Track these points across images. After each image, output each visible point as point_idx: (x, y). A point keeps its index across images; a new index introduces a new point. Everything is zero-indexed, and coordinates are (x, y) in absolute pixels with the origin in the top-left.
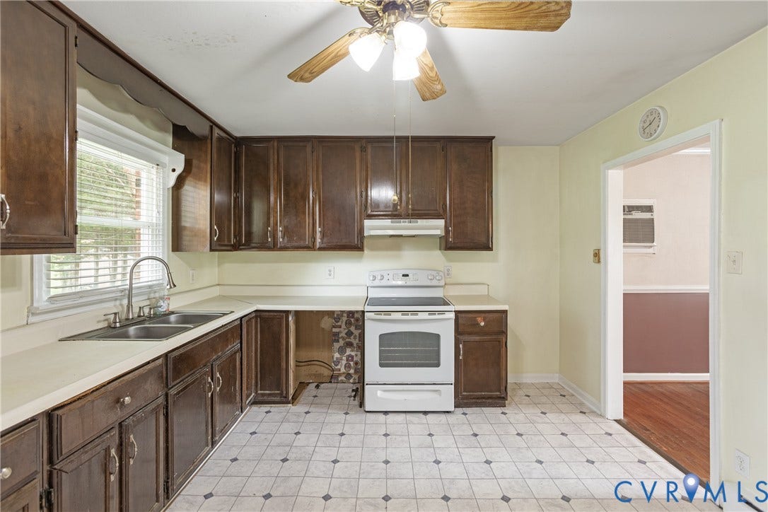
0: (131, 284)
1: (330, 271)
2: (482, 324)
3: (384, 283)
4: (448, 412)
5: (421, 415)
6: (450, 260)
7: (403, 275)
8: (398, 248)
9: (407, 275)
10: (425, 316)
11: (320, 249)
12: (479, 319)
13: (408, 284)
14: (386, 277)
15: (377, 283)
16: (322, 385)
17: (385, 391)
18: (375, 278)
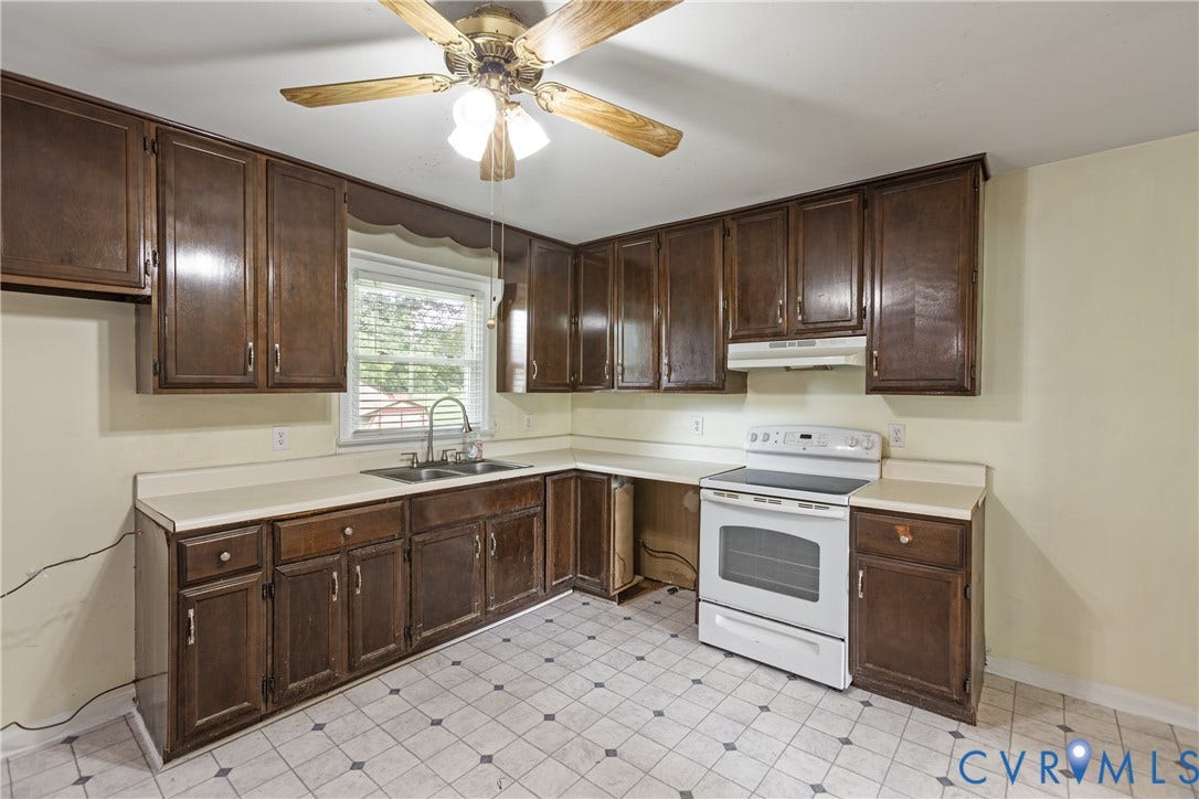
0: (431, 426)
1: (697, 423)
2: (905, 539)
3: (769, 446)
4: (835, 689)
5: (783, 677)
6: (901, 413)
7: (802, 436)
8: (801, 389)
9: (809, 437)
10: (793, 507)
11: (668, 390)
12: (900, 529)
13: (810, 451)
14: (773, 437)
15: (758, 445)
16: (681, 592)
17: (728, 618)
18: (754, 438)
